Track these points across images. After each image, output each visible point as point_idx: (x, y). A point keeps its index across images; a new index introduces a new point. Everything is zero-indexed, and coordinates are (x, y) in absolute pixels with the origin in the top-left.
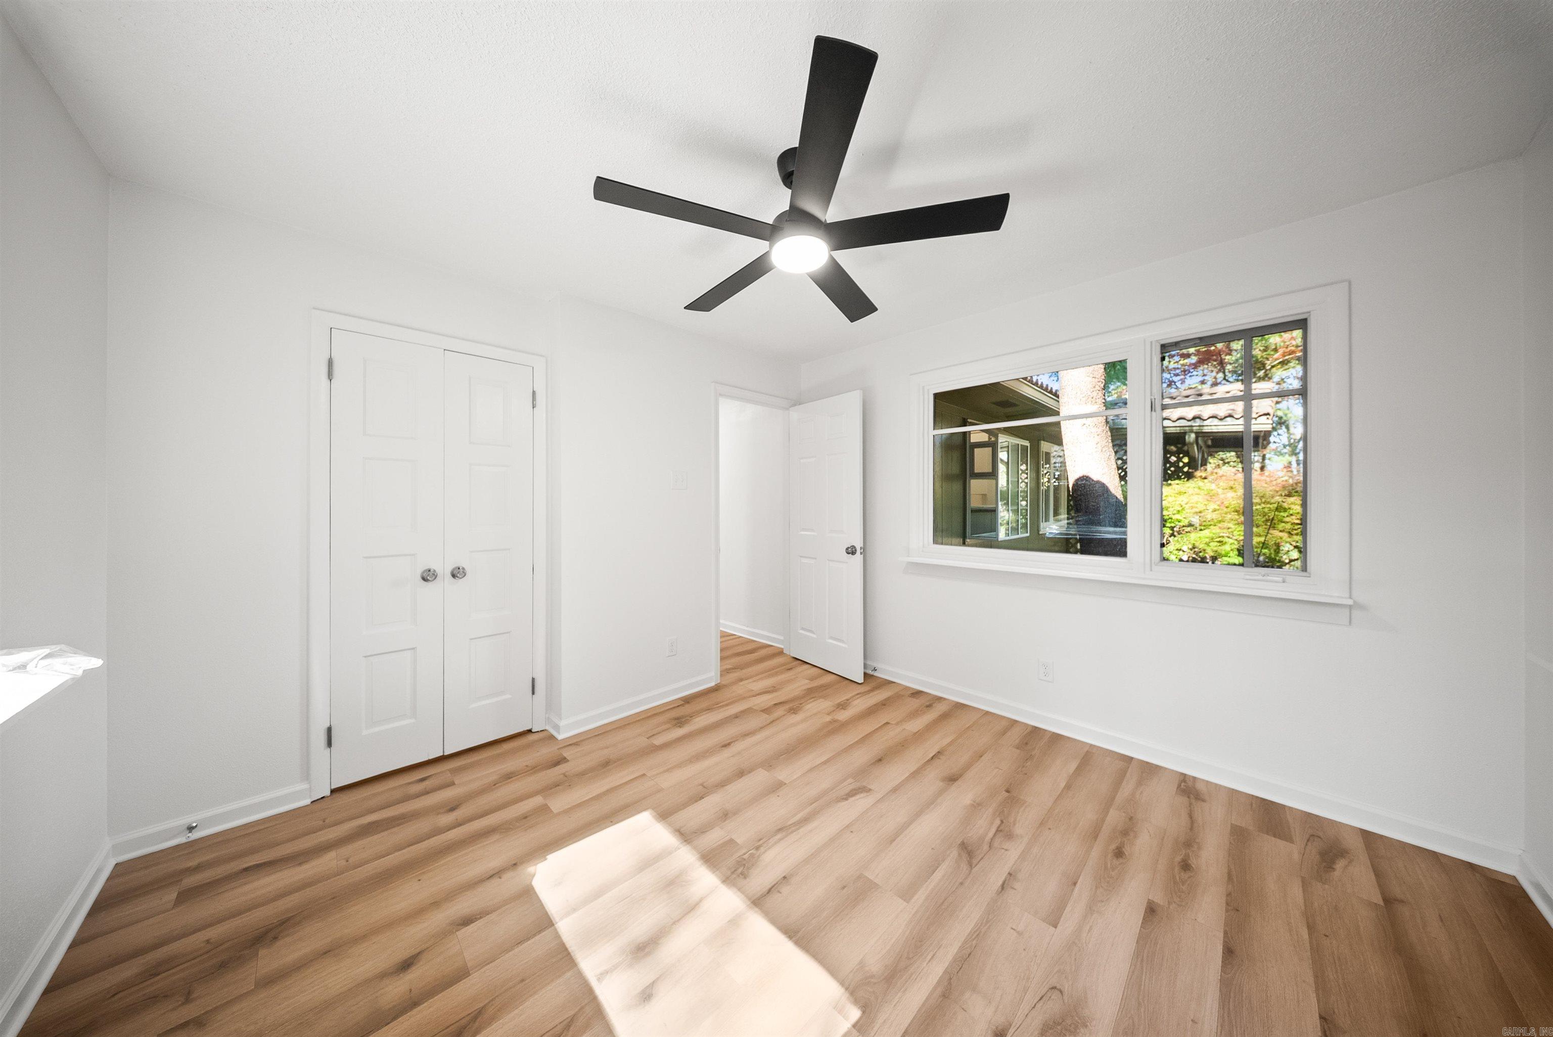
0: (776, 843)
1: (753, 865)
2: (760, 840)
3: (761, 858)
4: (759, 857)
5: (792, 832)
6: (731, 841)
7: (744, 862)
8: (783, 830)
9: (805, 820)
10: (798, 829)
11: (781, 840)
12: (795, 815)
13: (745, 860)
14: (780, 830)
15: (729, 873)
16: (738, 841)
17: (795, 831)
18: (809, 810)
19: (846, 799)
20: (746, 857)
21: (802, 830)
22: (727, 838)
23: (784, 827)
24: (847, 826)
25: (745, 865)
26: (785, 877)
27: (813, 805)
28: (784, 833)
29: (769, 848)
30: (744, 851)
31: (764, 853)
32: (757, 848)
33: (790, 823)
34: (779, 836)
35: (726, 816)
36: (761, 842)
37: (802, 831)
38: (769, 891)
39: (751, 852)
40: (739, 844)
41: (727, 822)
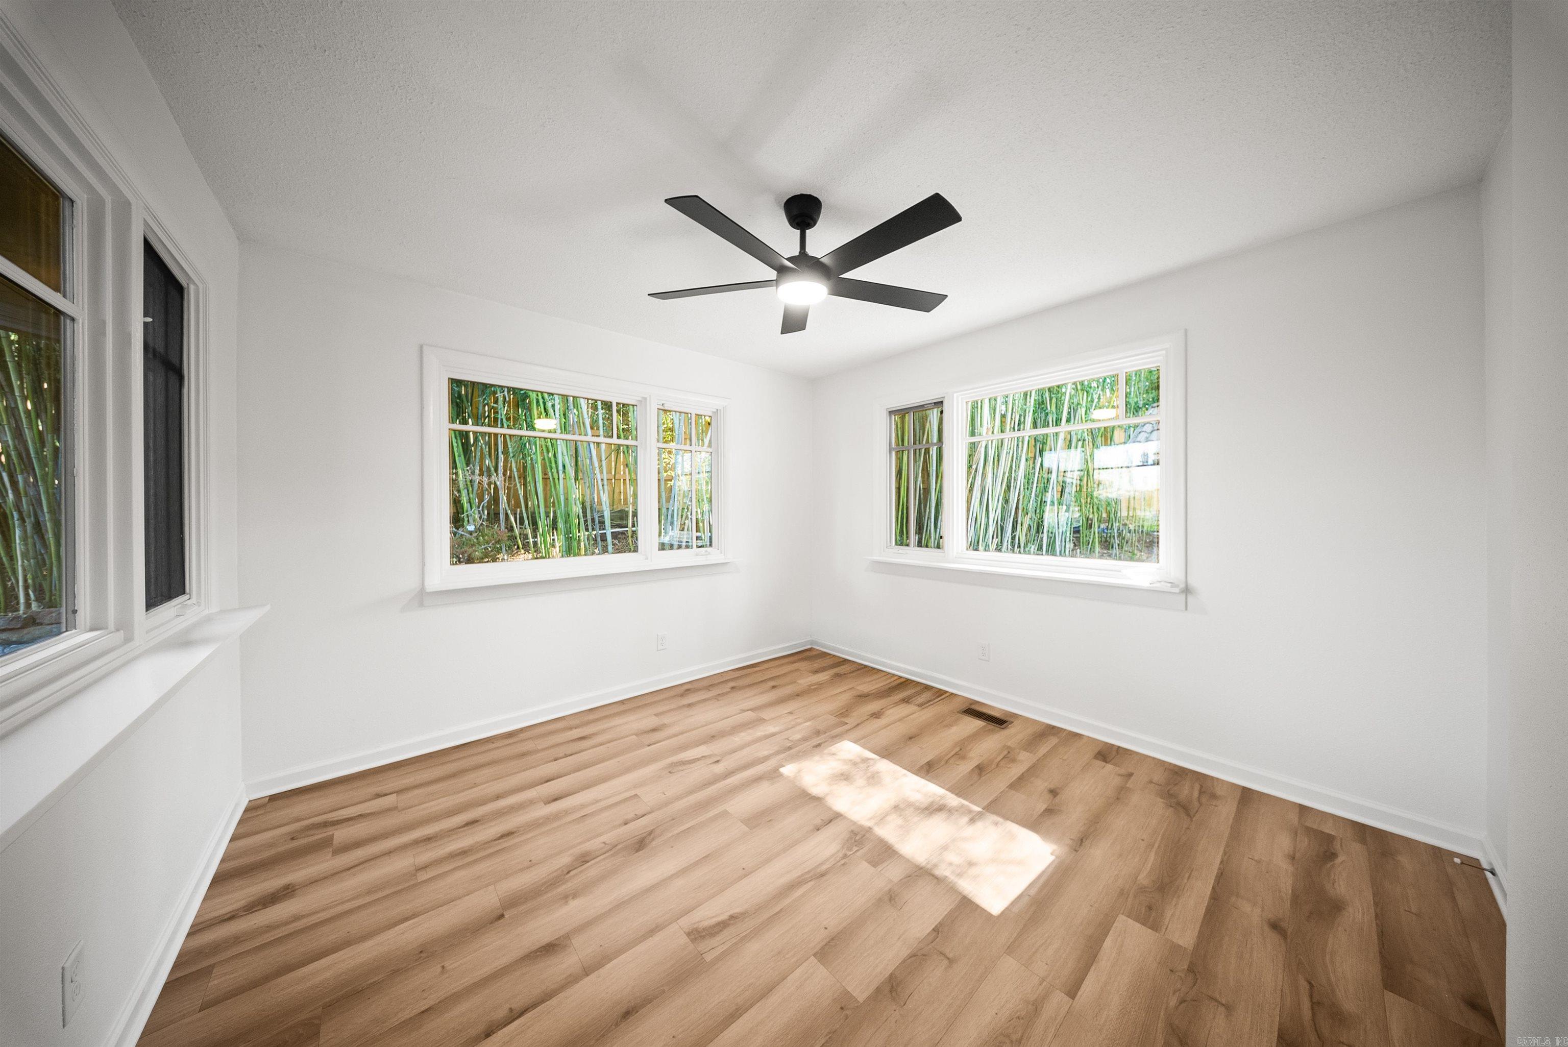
0: (827, 860)
1: (847, 840)
2: (843, 865)
3: (841, 846)
4: (843, 847)
5: (809, 872)
6: (874, 863)
7: (856, 843)
8: (819, 875)
9: (793, 886)
10: (802, 875)
11: (822, 864)
12: (803, 895)
13: (856, 846)
14: (822, 875)
15: (867, 835)
16: (865, 864)
17: (806, 872)
18: (786, 902)
19: (732, 917)
20: (855, 849)
21: (799, 874)
22: (880, 868)
23: (818, 878)
24: (746, 876)
25: (855, 841)
26: (818, 830)
27: (779, 908)
28: (818, 870)
29: (833, 855)
30: (858, 854)
31: (838, 851)
32: (845, 856)
33: (812, 883)
34: (824, 867)
35: (891, 897)
36: (843, 862)
37: (795, 875)
38: (830, 821)
39: (852, 853)
40: (866, 861)
41: (887, 889)
